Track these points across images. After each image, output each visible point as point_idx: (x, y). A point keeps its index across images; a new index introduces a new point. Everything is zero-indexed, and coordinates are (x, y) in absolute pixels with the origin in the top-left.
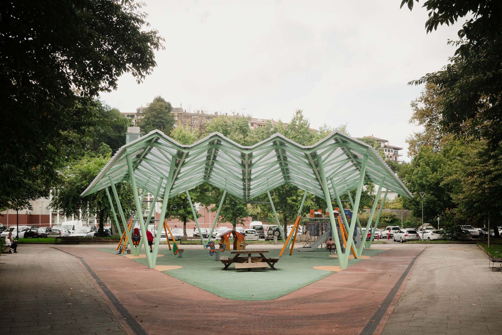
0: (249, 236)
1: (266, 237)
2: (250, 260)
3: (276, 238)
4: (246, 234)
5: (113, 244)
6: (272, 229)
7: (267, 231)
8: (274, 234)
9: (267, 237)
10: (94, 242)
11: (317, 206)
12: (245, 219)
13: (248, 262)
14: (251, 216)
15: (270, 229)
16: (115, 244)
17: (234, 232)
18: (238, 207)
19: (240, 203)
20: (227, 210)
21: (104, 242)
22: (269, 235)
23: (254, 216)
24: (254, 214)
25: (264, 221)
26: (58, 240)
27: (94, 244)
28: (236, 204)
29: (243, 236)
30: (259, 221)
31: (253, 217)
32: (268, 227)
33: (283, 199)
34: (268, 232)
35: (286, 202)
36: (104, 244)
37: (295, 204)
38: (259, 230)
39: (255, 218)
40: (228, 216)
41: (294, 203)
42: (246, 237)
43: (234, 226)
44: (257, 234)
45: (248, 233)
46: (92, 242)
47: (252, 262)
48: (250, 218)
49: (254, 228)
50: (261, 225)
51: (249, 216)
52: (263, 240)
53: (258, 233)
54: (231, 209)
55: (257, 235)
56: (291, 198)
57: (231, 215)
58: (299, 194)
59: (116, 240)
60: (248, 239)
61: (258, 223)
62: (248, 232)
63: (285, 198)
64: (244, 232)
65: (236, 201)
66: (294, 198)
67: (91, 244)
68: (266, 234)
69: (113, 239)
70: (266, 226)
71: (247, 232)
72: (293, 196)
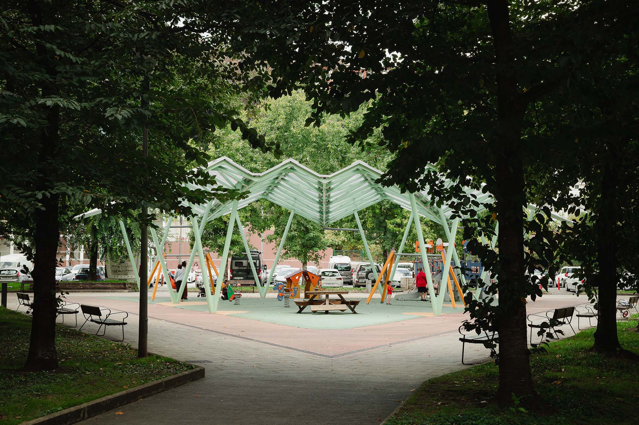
0: (328, 280)
1: (355, 282)
2: (327, 302)
3: (369, 283)
4: (322, 277)
5: (114, 292)
6: (364, 269)
7: (356, 273)
8: (367, 277)
9: (357, 282)
10: (83, 289)
11: (434, 233)
12: (320, 252)
13: (325, 304)
14: (332, 246)
15: (361, 269)
16: (117, 292)
17: (305, 274)
18: (311, 235)
19: (314, 229)
20: (293, 238)
21: (99, 288)
22: (360, 278)
23: (337, 246)
24: (337, 244)
25: (354, 256)
26: (26, 285)
27: (83, 292)
28: (307, 231)
29: (319, 278)
30: (346, 255)
31: (335, 247)
32: (358, 265)
33: (381, 222)
34: (358, 275)
35: (385, 227)
36: (99, 292)
37: (399, 231)
38: (344, 270)
39: (338, 250)
40: (295, 248)
41: (397, 229)
42: (323, 281)
43: (305, 264)
44: (340, 277)
45: (326, 276)
46: (80, 289)
47: (330, 304)
48: (330, 250)
49: (336, 267)
50: (347, 262)
51: (329, 246)
52: (351, 286)
53: (342, 275)
54: (299, 237)
55: (340, 279)
56: (392, 221)
57: (298, 248)
58: (405, 214)
59: (118, 286)
60: (325, 285)
61: (344, 260)
62: (327, 274)
63: (384, 221)
64: (320, 274)
65: (308, 226)
66: (398, 220)
67: (79, 292)
68: (355, 278)
69: (114, 284)
70: (355, 264)
71: (323, 273)
72: (396, 217)
